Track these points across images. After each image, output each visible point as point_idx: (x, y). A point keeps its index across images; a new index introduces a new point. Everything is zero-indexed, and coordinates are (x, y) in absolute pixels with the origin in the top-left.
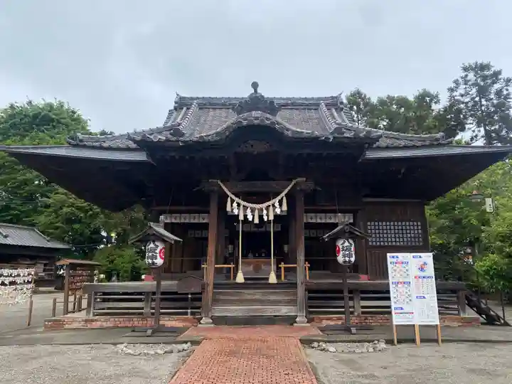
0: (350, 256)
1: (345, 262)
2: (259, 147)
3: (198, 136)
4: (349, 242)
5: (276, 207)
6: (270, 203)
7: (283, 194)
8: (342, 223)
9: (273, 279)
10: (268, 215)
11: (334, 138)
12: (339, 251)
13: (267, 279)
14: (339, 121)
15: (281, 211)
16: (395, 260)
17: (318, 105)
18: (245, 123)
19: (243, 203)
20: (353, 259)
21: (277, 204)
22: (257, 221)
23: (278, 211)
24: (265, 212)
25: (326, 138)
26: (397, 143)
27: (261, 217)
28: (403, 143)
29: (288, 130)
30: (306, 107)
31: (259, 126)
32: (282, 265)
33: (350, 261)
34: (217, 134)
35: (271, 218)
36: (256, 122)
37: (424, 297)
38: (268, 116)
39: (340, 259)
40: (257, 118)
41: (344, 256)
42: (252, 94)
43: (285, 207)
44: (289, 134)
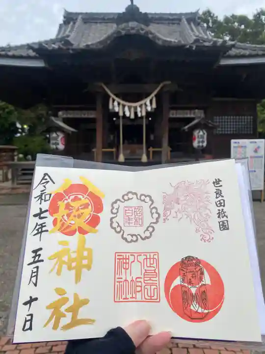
0: (203, 142)
1: (199, 146)
2: (135, 55)
3: (85, 44)
4: (203, 132)
5: (147, 105)
6: (142, 102)
7: (153, 95)
8: (199, 117)
9: (144, 159)
10: (141, 112)
11: (197, 46)
12: (195, 139)
13: (140, 159)
14: (197, 34)
15: (152, 109)
16: (236, 145)
17: (180, 20)
18: (123, 32)
19: (122, 102)
20: (205, 144)
21: (148, 103)
22: (132, 117)
23: (149, 109)
24: (139, 109)
25: (190, 47)
26: (243, 52)
27: (136, 113)
28: (247, 52)
29: (159, 39)
30: (171, 22)
31: (135, 35)
32: (151, 149)
33: (202, 146)
34: (100, 42)
35: (144, 114)
36: (133, 32)
37: (255, 171)
38: (143, 26)
39: (196, 144)
40: (133, 28)
41: (199, 142)
42: (129, 6)
43: (154, 106)
44: (160, 43)
